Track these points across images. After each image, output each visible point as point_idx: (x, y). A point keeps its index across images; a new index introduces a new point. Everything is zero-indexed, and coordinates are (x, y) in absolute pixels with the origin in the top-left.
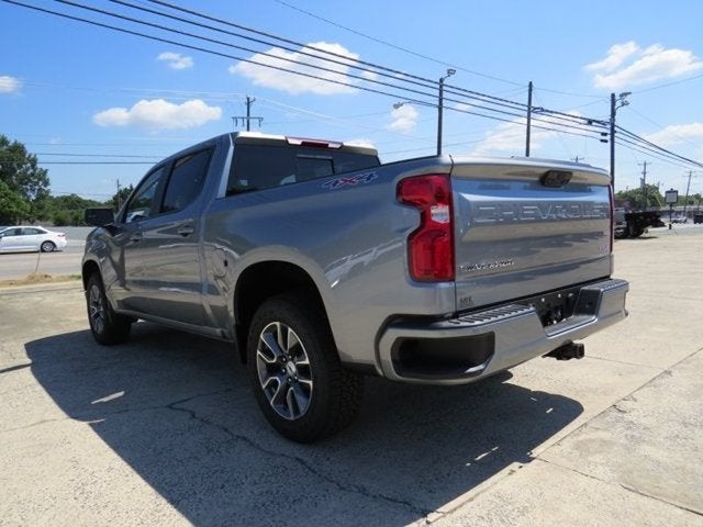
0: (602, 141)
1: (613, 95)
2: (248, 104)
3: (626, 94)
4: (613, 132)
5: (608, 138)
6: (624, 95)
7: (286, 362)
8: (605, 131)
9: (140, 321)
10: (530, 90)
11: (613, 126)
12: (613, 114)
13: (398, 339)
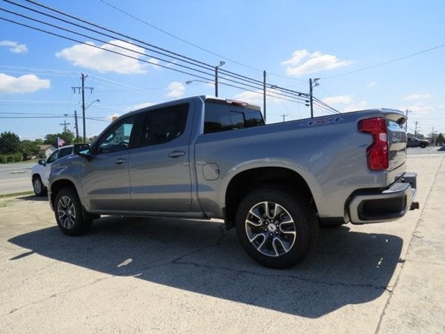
0: (306, 105)
1: (310, 80)
2: (83, 78)
3: (317, 79)
4: (312, 100)
5: (309, 103)
6: (316, 80)
7: (268, 224)
8: (307, 99)
9: (102, 216)
10: (265, 76)
11: (311, 97)
12: (311, 90)
13: (363, 201)
